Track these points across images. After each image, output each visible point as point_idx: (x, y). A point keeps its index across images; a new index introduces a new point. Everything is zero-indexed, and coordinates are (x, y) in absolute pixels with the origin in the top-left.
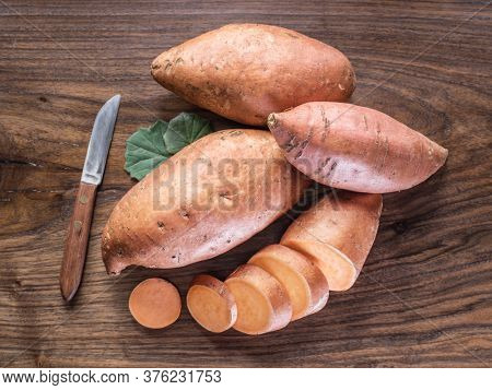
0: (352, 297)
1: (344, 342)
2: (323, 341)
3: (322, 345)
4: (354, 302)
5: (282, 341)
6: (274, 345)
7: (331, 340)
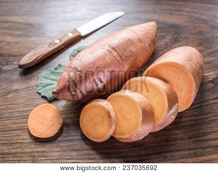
0: (193, 122)
1: (192, 151)
2: (177, 151)
3: (178, 153)
4: (195, 125)
5: (148, 152)
6: (143, 155)
7: (184, 150)
